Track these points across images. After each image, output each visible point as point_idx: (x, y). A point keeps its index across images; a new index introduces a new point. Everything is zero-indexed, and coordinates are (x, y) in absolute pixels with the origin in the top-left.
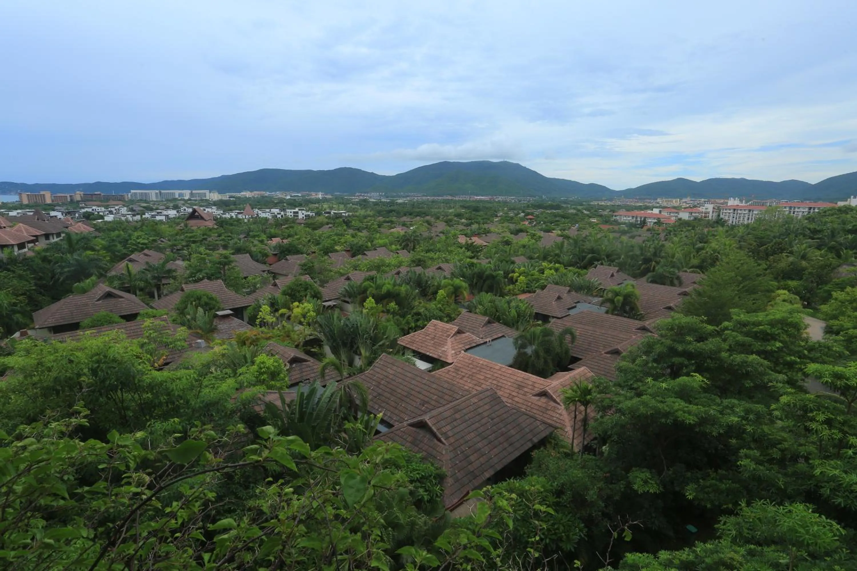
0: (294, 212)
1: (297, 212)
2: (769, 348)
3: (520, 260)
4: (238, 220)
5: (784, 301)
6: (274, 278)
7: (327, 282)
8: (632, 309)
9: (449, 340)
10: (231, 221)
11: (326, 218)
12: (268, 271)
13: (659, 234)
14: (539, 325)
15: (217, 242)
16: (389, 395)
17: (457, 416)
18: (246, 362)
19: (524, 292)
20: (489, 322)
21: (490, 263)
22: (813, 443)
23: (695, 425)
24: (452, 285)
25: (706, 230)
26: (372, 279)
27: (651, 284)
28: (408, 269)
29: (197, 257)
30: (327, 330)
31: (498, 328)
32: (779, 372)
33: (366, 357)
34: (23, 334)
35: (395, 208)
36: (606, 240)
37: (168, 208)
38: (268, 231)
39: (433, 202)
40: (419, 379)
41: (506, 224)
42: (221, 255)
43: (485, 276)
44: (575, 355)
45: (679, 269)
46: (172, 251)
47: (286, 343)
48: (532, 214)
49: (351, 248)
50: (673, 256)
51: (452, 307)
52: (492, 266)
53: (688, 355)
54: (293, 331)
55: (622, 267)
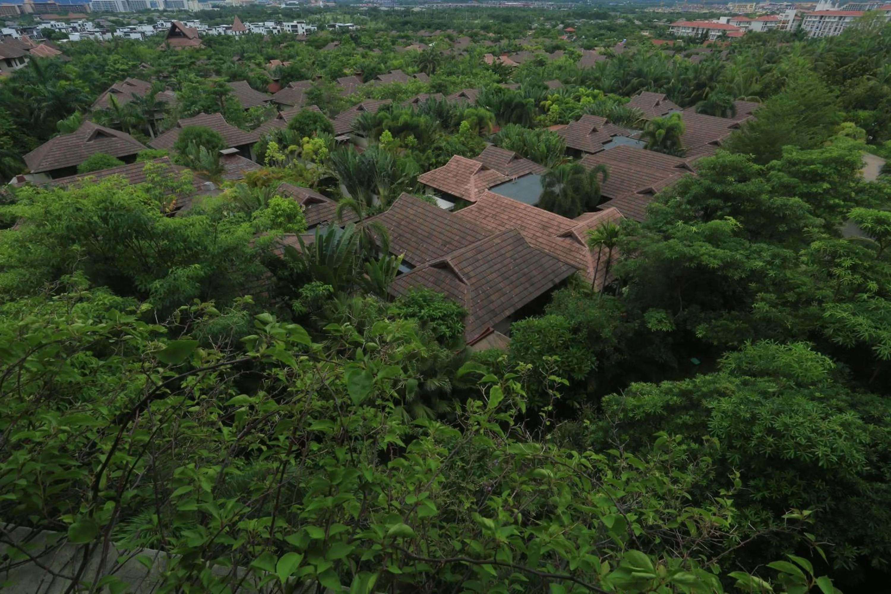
0: (292, 26)
1: (296, 26)
2: (814, 190)
3: (554, 85)
4: (228, 38)
5: (847, 135)
6: (279, 109)
7: (338, 113)
8: (674, 144)
9: (473, 178)
10: (220, 39)
11: (331, 32)
12: (271, 101)
13: (720, 52)
14: (569, 161)
15: (208, 67)
16: (409, 236)
17: (479, 256)
18: (260, 205)
19: (556, 123)
20: (516, 158)
21: (519, 88)
22: (832, 287)
23: (718, 269)
24: (476, 115)
25: (778, 46)
26: (387, 108)
27: (699, 115)
28: (427, 96)
29: (188, 86)
30: (342, 168)
31: (525, 164)
32: (818, 216)
33: (385, 197)
34: (21, 180)
35: (410, 18)
36: (656, 60)
37: (141, 23)
38: (265, 51)
39: (456, 9)
40: (440, 219)
41: (541, 39)
42: (216, 82)
43: (513, 104)
44: (605, 195)
45: (735, 97)
46: (158, 79)
47: (299, 183)
48: (572, 25)
49: (363, 71)
50: (731, 81)
51: (476, 140)
52: (523, 93)
53: (725, 197)
54: (306, 169)
55: (670, 94)
